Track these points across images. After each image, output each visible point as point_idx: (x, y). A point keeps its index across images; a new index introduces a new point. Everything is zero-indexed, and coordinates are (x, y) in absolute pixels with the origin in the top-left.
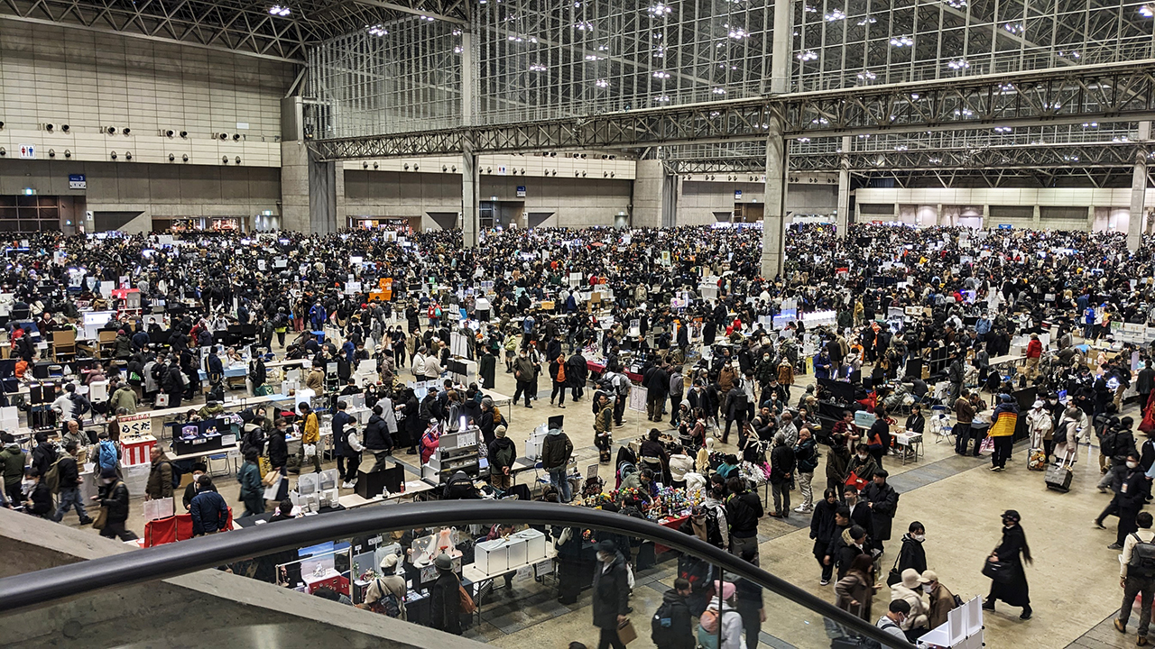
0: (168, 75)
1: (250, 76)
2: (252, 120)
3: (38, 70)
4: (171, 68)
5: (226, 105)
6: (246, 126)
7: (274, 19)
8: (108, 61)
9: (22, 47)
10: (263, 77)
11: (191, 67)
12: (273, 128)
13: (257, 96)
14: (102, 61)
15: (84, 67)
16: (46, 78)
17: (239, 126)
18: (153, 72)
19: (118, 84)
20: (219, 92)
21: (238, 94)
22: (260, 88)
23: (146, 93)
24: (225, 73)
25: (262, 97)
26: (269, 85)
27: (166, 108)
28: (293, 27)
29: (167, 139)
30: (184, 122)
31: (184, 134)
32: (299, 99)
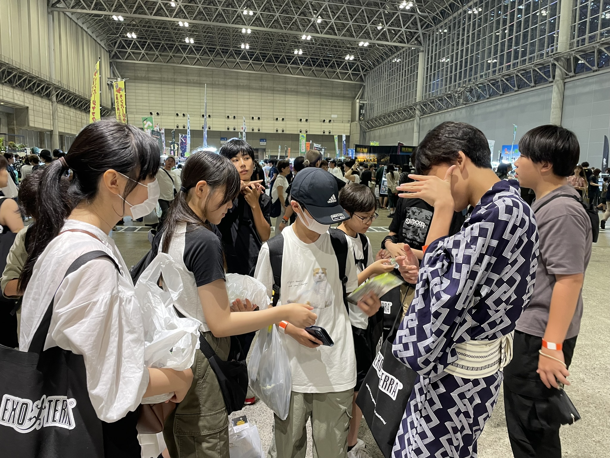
0: (303, 93)
1: (339, 92)
2: (339, 113)
3: (251, 94)
4: (304, 90)
5: (327, 107)
6: (336, 116)
7: (348, 62)
8: (278, 89)
9: (245, 84)
10: (345, 92)
11: (313, 89)
12: (348, 117)
13: (342, 101)
14: (276, 89)
15: (268, 92)
16: (254, 97)
17: (333, 116)
18: (297, 92)
19: (282, 98)
20: (324, 100)
21: (333, 101)
22: (343, 97)
23: (293, 102)
24: (328, 91)
25: (345, 102)
26: (348, 96)
27: (301, 109)
28: (358, 65)
29: (299, 123)
30: (307, 115)
31: (307, 120)
32: (358, 101)
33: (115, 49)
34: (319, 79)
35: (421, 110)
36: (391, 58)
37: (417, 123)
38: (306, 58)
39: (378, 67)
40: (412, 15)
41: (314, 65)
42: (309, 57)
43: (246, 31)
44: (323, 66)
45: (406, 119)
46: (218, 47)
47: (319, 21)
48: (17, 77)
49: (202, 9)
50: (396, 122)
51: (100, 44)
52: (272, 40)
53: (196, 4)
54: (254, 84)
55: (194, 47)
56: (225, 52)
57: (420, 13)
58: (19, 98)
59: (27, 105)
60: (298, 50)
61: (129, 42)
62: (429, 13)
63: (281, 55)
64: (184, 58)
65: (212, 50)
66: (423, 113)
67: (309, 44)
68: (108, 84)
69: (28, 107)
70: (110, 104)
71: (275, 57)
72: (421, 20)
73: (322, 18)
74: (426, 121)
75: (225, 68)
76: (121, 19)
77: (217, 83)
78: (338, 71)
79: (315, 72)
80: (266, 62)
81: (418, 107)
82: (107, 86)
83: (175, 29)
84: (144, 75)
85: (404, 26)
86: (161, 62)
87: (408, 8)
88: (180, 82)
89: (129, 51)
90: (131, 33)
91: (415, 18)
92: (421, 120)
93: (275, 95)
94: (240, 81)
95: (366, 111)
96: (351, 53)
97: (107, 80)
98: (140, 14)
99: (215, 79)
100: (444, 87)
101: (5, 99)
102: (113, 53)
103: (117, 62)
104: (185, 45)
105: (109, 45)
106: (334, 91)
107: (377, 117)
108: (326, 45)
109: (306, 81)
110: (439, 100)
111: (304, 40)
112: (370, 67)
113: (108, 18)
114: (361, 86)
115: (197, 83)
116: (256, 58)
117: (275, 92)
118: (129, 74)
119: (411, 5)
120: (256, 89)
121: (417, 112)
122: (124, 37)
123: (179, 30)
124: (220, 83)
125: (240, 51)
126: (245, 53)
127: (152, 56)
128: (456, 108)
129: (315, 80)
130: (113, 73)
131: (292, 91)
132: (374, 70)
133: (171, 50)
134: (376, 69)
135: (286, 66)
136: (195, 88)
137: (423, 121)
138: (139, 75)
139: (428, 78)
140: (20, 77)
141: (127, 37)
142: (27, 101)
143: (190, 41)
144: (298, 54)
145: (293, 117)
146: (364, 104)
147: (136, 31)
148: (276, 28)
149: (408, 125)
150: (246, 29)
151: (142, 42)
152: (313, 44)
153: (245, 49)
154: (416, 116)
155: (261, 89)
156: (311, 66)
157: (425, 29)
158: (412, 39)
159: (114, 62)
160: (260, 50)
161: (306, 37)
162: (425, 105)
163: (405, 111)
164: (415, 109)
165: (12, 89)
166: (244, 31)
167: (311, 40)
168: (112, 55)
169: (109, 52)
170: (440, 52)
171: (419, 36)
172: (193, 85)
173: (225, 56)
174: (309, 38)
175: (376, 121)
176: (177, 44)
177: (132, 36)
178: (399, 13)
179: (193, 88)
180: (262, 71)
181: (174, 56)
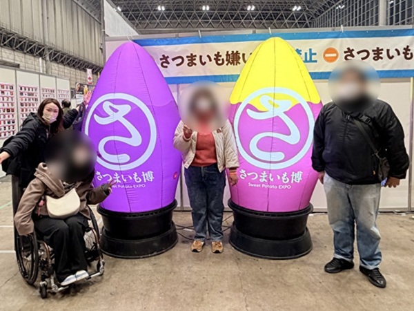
36: (335, 6)
38: (257, 13)
39: (322, 15)
41: (264, 18)
42: (260, 12)
44: (272, 19)
55: (165, 13)
60: (251, 6)
64: (158, 23)
65: (179, 14)
71: (231, 15)
78: (286, 21)
79: (265, 25)
80: (224, 19)
96: (298, 4)
104: (158, 13)
112: (315, 15)
116: (215, 17)
125: (202, 13)
126: (205, 14)
132: (318, 18)
133: (147, 18)
134: (320, 17)
135: (241, 22)
143: (161, 9)
144: (251, 10)
153: (206, 10)
156: (262, 19)
160: (218, 10)
173: (189, 18)
176: (152, 12)
181: (150, 23)
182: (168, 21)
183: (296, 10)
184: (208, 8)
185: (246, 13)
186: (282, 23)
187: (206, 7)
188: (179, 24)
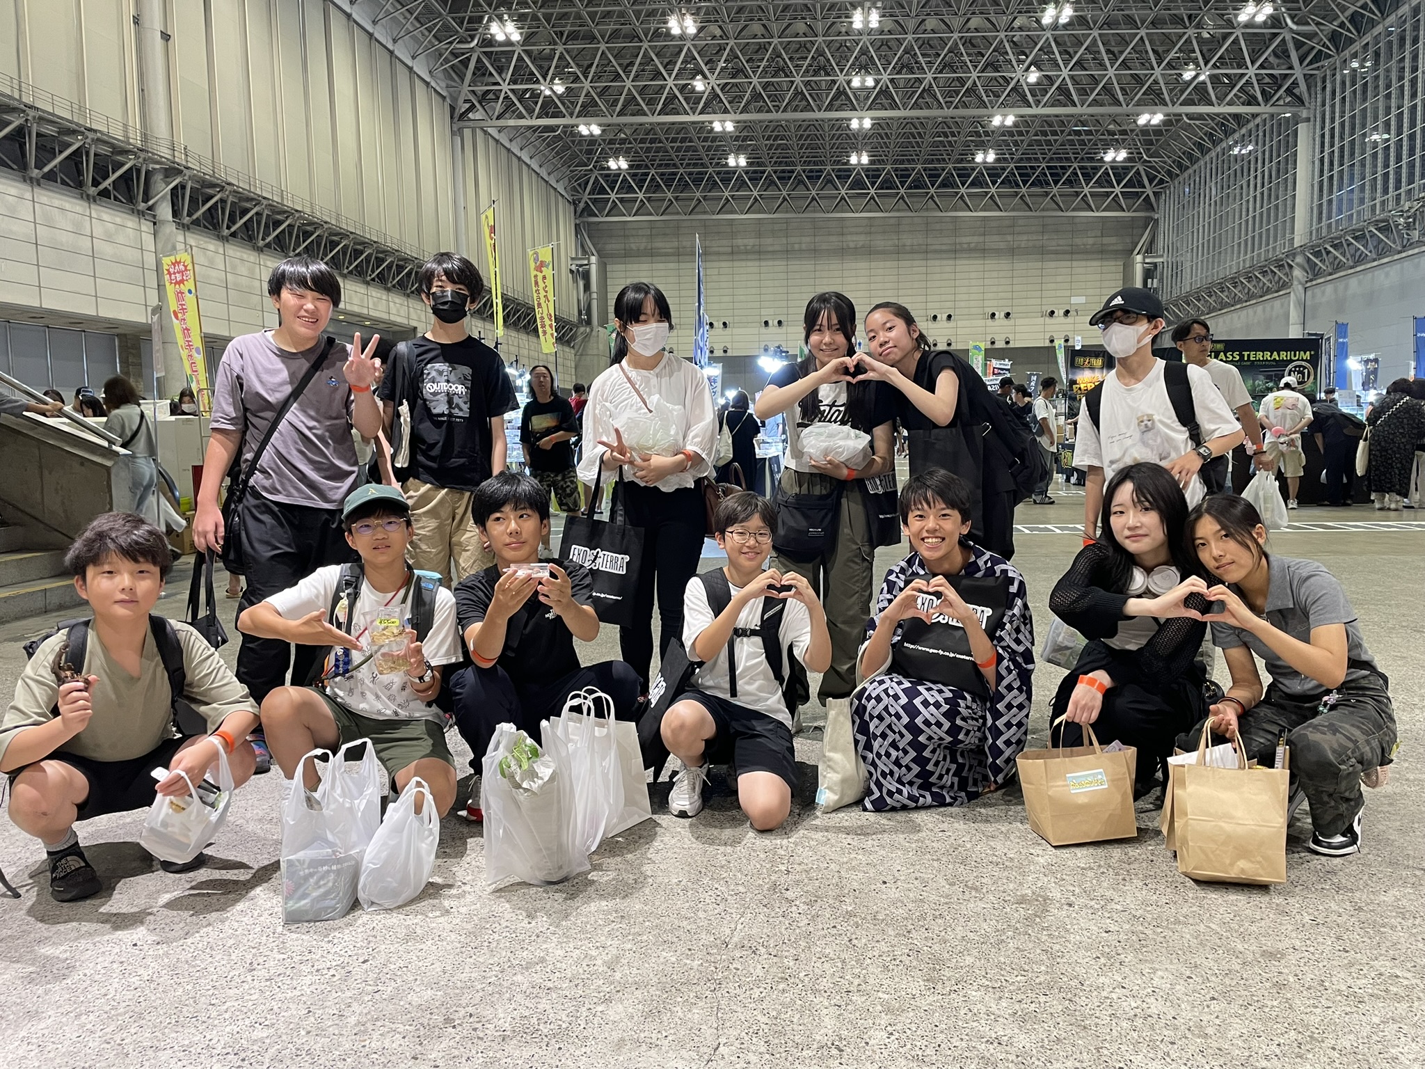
0: (998, 253)
1: (1091, 241)
2: (1090, 292)
4: (1002, 245)
5: (1059, 279)
6: (1082, 300)
7: (1112, 168)
8: (938, 247)
9: (861, 244)
10: (1106, 240)
11: (1023, 241)
13: (1097, 263)
14: (933, 248)
15: (915, 256)
17: (1074, 300)
18: (982, 252)
19: (948, 269)
20: (1053, 264)
21: (1075, 264)
22: (1101, 253)
23: (973, 275)
24: (1061, 242)
25: (1105, 263)
26: (1111, 248)
27: (994, 289)
28: (1138, 172)
29: (990, 322)
30: (1009, 303)
31: (1008, 315)
32: (1139, 258)
33: (586, 197)
34: (1038, 214)
35: (1306, 266)
36: (1224, 145)
37: (1299, 301)
38: (1004, 169)
39: (1190, 171)
40: (1275, 35)
41: (1025, 183)
42: (1012, 165)
43: (861, 125)
44: (1048, 184)
45: (1268, 291)
46: (799, 168)
47: (1033, 77)
48: (394, 267)
49: (759, 88)
50: (1240, 301)
51: (555, 189)
52: (921, 136)
53: (746, 77)
54: (880, 242)
55: (747, 173)
56: (814, 177)
57: (1294, 27)
58: (398, 311)
59: (414, 324)
60: (985, 152)
61: (612, 178)
62: (1318, 24)
63: (944, 170)
64: (727, 199)
65: (787, 175)
66: (1314, 272)
67: (1011, 134)
68: (572, 271)
69: (415, 328)
70: (576, 313)
71: (929, 176)
72: (1299, 45)
73: (1039, 69)
74: (1323, 292)
75: (814, 211)
76: (596, 130)
77: (797, 247)
78: (1086, 190)
79: (1028, 199)
80: (910, 188)
81: (1299, 259)
82: (570, 275)
83: (706, 139)
84: (642, 246)
85: (1253, 63)
86: (678, 213)
87: (1260, 18)
88: (719, 254)
89: (613, 196)
90: (617, 158)
91: (1283, 40)
92: (1309, 293)
93: (930, 263)
94: (849, 238)
95: (1161, 280)
96: (1117, 145)
97: (570, 262)
98: (633, 115)
99: (792, 240)
100: (1368, 204)
101: (373, 313)
102: (582, 205)
103: (589, 224)
104: (727, 173)
105: (574, 189)
106: (1078, 241)
107: (1189, 294)
108: (1054, 133)
109: (1007, 222)
110: (1356, 238)
111: (999, 128)
112: (1169, 173)
113: (570, 131)
114: (1147, 221)
115: (754, 252)
116: (885, 181)
117: (929, 256)
118: (614, 246)
119: (1268, 9)
120: (883, 252)
121: (1297, 273)
122: (603, 169)
123: (714, 139)
124: (804, 246)
125: (849, 170)
126: (859, 173)
127: (659, 203)
128: (1404, 255)
129: (1028, 217)
130: (582, 246)
131: (970, 250)
132: (1181, 178)
133: (698, 186)
134: (1186, 175)
135: (957, 193)
136: (750, 263)
137: (1313, 296)
138: (633, 246)
139: (1324, 186)
140: (400, 268)
141: (608, 168)
142: (413, 316)
143: (737, 161)
144: (985, 162)
145: (974, 311)
146: (1155, 265)
147: (627, 153)
148: (929, 107)
149: (1272, 307)
150: (861, 119)
151: (638, 175)
152: (1020, 133)
153: (859, 163)
154: (1295, 283)
155: (899, 252)
156: (1018, 186)
157: (1311, 63)
158: (1276, 91)
159: (584, 222)
160: (895, 162)
161: (1003, 119)
162: (1317, 254)
163: (1264, 273)
164: (1291, 267)
165: (385, 292)
166: (855, 124)
167: (1016, 125)
168: (579, 210)
169: (574, 203)
170: (1353, 117)
171: (1295, 83)
172: (743, 257)
173: (814, 185)
174: (1010, 121)
175: (1188, 305)
176: (710, 170)
177: (619, 164)
178: (1238, 32)
179: (743, 264)
180: (898, 210)
181: (705, 198)
182: (755, 193)
183: (1114, 161)
184: (865, 159)
185: (973, 169)
186: (1077, 194)
187: (859, 156)
188: (785, 199)
